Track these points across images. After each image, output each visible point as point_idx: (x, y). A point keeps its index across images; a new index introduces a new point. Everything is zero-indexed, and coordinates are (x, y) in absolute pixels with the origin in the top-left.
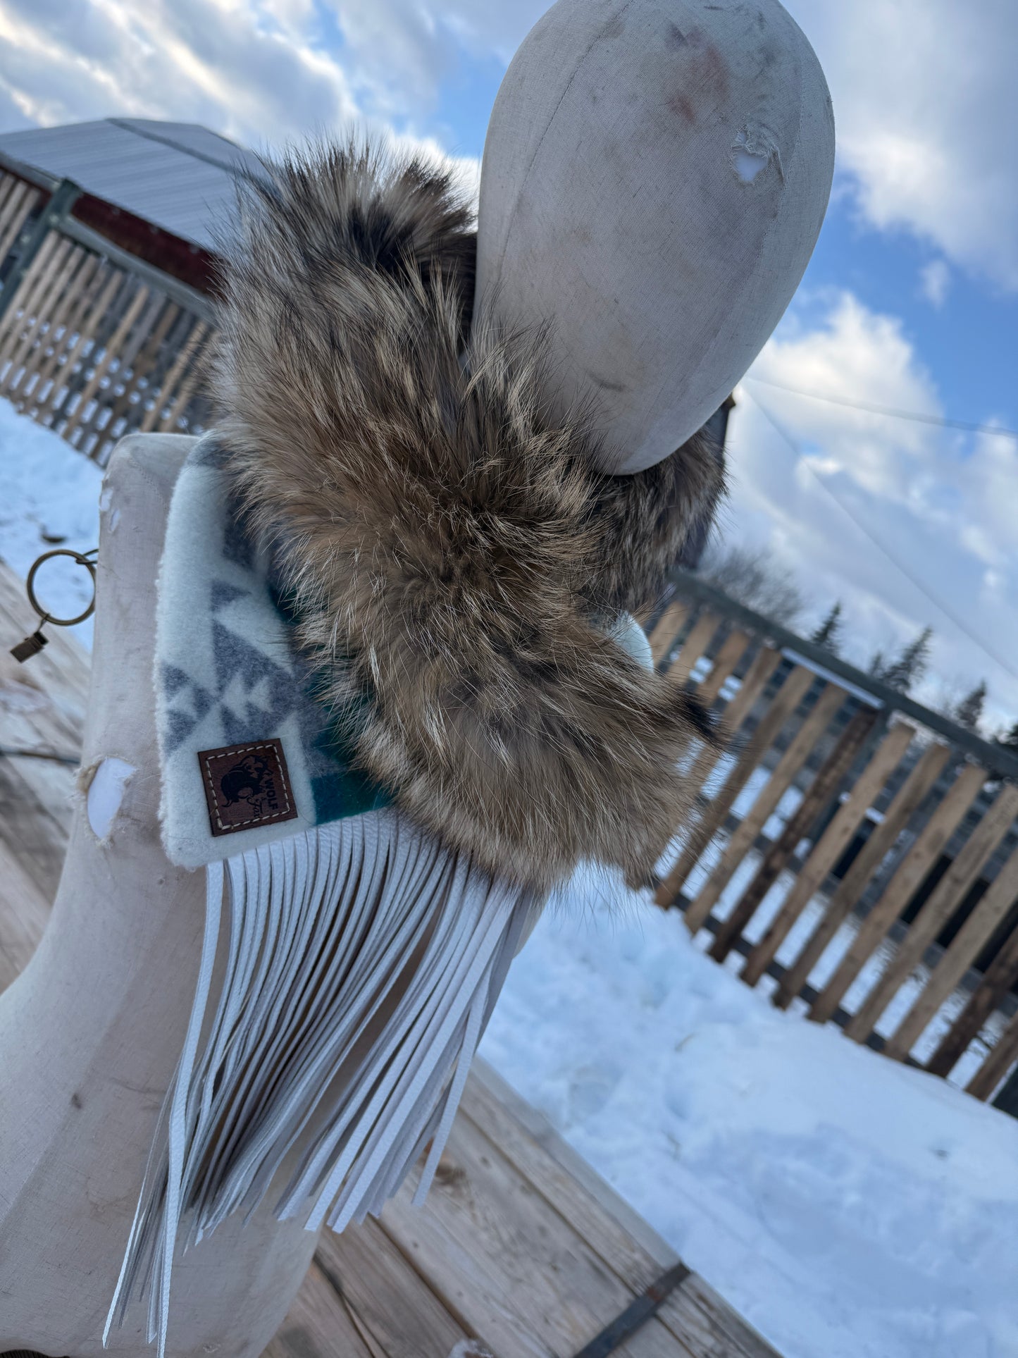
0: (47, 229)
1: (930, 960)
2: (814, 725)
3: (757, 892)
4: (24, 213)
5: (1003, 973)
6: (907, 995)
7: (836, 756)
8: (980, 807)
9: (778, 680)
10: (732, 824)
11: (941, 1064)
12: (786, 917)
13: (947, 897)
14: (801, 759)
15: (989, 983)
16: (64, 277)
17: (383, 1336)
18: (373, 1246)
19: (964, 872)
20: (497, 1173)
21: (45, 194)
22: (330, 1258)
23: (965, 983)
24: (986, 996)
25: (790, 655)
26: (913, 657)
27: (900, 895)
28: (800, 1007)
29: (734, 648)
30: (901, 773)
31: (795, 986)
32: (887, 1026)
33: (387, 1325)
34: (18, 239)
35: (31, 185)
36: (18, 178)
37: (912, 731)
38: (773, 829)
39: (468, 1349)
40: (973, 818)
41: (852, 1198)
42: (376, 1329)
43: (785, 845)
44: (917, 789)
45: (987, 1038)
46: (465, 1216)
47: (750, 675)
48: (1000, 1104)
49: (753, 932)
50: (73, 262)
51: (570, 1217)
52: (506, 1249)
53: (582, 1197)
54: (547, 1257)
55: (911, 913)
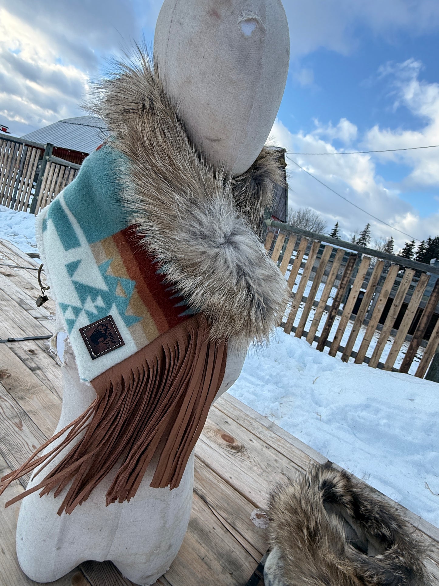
0: (46, 161)
1: (393, 334)
2: (336, 264)
3: (329, 324)
4: (37, 158)
5: (419, 333)
6: (388, 347)
7: (346, 273)
8: (398, 279)
9: (320, 252)
10: (316, 304)
11: (405, 368)
12: (341, 331)
13: (394, 312)
14: (334, 277)
15: (415, 338)
16: (55, 175)
17: (224, 515)
18: (216, 482)
19: (398, 303)
20: (256, 444)
21: (43, 150)
22: (200, 490)
23: (406, 339)
24: (415, 342)
25: (323, 243)
26: (365, 235)
27: (378, 315)
28: (352, 360)
29: (303, 245)
30: (369, 274)
31: (349, 353)
32: (383, 360)
33: (225, 510)
34: (37, 167)
35: (37, 148)
36: (33, 147)
37: (370, 259)
38: (330, 302)
39: (256, 512)
40: (397, 283)
41: (384, 421)
42: (222, 513)
43: (335, 307)
44: (375, 278)
45: (418, 356)
46: (247, 462)
47: (311, 253)
48: (428, 378)
49: (331, 338)
50: (57, 170)
51: (285, 454)
52: (264, 471)
53: (288, 445)
54: (279, 470)
55: (383, 320)
